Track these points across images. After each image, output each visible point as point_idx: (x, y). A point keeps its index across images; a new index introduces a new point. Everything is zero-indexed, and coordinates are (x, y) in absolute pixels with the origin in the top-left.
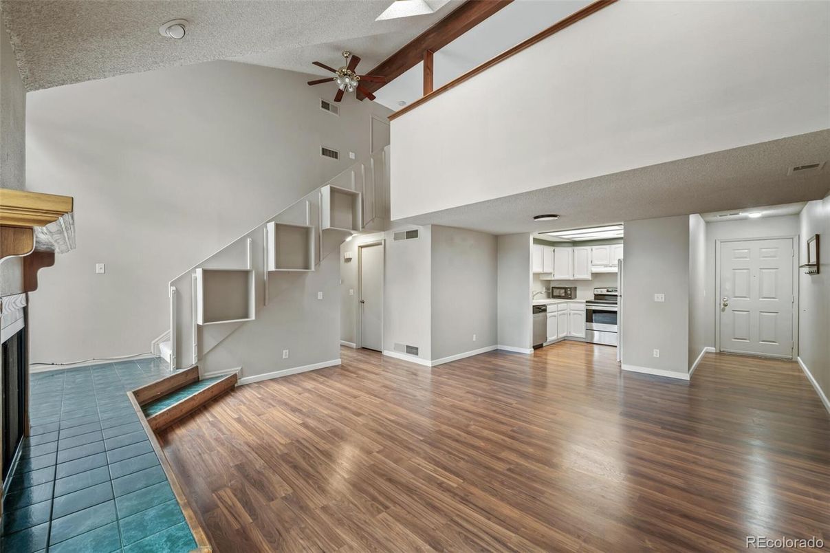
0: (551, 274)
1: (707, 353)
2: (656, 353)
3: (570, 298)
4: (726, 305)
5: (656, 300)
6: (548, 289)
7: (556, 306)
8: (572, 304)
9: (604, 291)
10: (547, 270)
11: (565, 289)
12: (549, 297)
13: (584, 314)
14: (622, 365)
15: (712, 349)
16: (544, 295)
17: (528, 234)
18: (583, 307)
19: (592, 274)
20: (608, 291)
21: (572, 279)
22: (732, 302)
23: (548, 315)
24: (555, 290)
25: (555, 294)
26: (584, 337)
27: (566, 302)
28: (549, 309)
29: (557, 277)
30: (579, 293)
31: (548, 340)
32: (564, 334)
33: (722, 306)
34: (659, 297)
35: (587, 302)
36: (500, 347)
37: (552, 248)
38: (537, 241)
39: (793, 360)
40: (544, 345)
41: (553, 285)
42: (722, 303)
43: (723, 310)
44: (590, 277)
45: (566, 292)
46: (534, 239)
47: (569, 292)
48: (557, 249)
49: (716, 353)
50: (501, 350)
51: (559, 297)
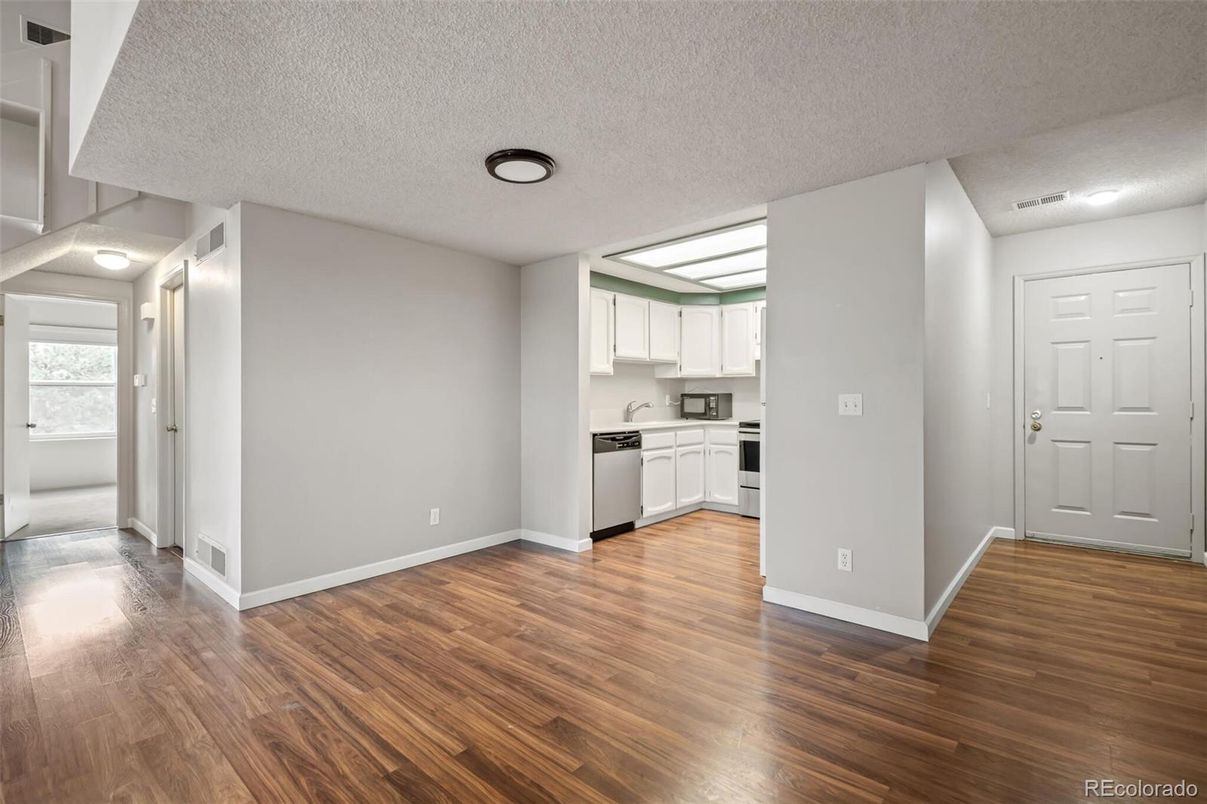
1: (997, 540)
2: (843, 559)
3: (716, 418)
4: (1037, 429)
5: (842, 411)
6: (674, 398)
7: (672, 434)
8: (717, 431)
10: (659, 354)
11: (706, 396)
12: (677, 418)
13: (737, 451)
14: (766, 589)
15: (1008, 532)
16: (669, 411)
17: (569, 259)
18: (738, 436)
21: (718, 376)
22: (1052, 421)
23: (646, 455)
24: (687, 401)
25: (687, 409)
26: (736, 503)
27: (703, 426)
28: (647, 440)
29: (687, 372)
30: (736, 406)
31: (645, 515)
32: (697, 498)
33: (1029, 431)
34: (849, 404)
35: (742, 425)
36: (526, 535)
37: (674, 308)
38: (599, 278)
39: (1194, 559)
40: (638, 525)
41: (681, 389)
42: (1029, 422)
43: (1032, 440)
44: (752, 371)
45: (707, 405)
46: (593, 274)
47: (713, 405)
48: (687, 310)
49: (1017, 542)
50: (525, 541)
51: (693, 415)
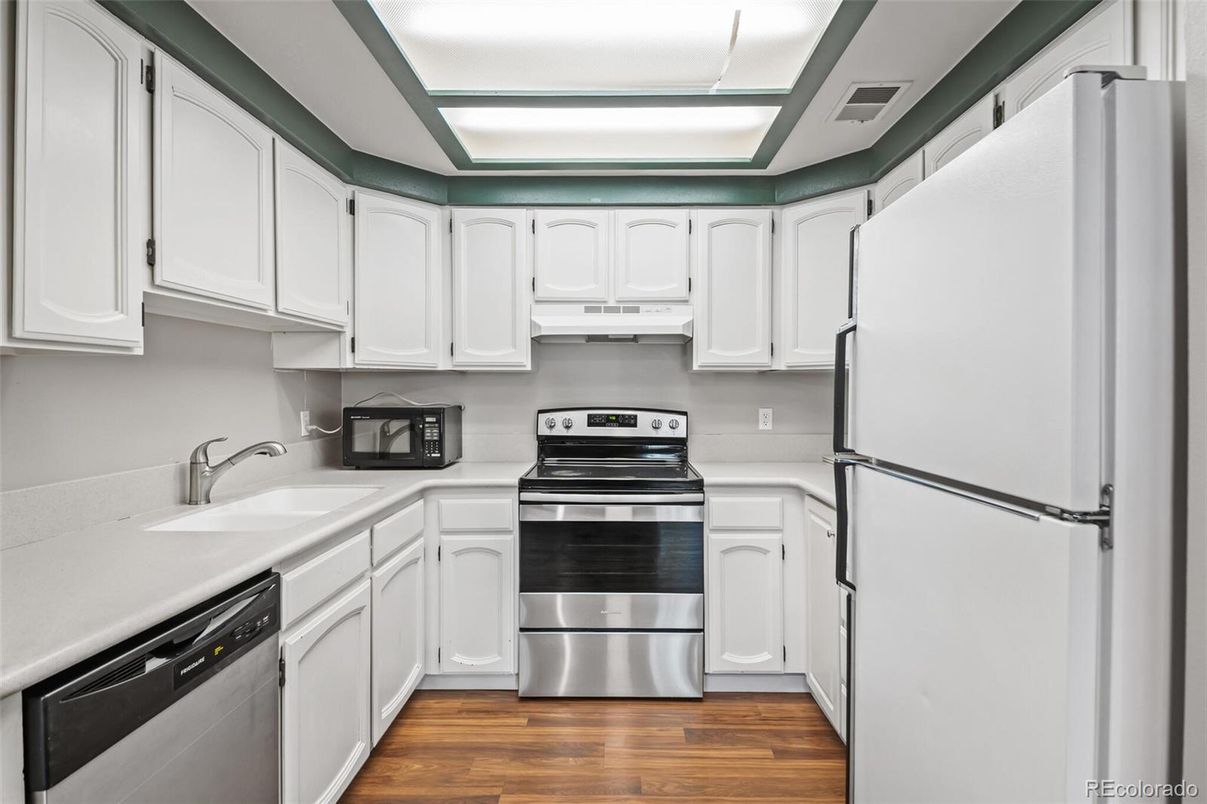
0: (336, 333)
3: (438, 465)
6: (324, 419)
7: (363, 537)
8: (448, 502)
9: (580, 426)
11: (412, 415)
12: (329, 467)
13: (511, 544)
18: (507, 512)
19: (537, 341)
20: (592, 422)
21: (441, 365)
24: (359, 425)
26: (511, 668)
29: (371, 355)
35: (516, 484)
41: (353, 396)
44: (523, 360)
45: (417, 436)
47: (431, 434)
51: (382, 461)
